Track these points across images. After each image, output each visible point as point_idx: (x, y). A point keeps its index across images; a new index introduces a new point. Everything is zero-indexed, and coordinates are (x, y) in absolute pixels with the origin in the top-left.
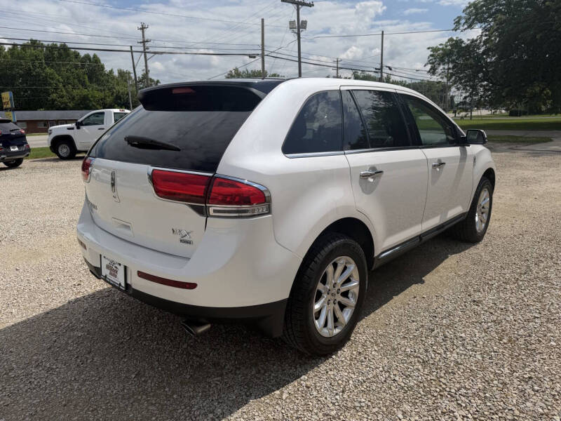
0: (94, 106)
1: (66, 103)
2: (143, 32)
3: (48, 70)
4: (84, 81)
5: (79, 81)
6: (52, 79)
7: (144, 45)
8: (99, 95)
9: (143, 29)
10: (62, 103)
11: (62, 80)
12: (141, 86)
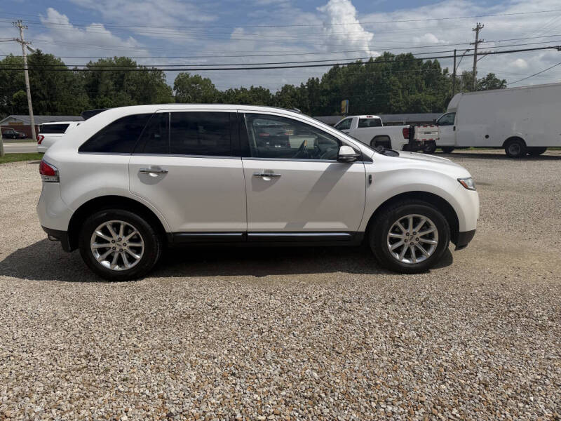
0: (425, 109)
1: (400, 108)
2: (477, 34)
3: (392, 78)
4: (421, 86)
5: (417, 86)
6: (394, 85)
7: (476, 46)
8: (430, 98)
9: (478, 29)
10: (397, 107)
11: (401, 87)
12: (485, 87)
